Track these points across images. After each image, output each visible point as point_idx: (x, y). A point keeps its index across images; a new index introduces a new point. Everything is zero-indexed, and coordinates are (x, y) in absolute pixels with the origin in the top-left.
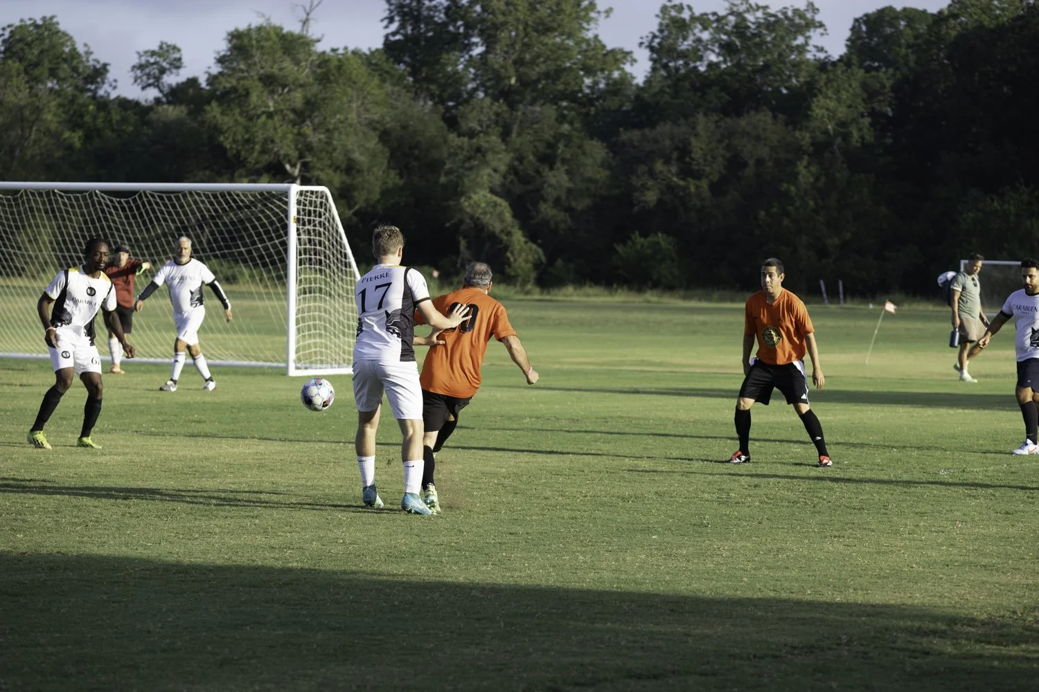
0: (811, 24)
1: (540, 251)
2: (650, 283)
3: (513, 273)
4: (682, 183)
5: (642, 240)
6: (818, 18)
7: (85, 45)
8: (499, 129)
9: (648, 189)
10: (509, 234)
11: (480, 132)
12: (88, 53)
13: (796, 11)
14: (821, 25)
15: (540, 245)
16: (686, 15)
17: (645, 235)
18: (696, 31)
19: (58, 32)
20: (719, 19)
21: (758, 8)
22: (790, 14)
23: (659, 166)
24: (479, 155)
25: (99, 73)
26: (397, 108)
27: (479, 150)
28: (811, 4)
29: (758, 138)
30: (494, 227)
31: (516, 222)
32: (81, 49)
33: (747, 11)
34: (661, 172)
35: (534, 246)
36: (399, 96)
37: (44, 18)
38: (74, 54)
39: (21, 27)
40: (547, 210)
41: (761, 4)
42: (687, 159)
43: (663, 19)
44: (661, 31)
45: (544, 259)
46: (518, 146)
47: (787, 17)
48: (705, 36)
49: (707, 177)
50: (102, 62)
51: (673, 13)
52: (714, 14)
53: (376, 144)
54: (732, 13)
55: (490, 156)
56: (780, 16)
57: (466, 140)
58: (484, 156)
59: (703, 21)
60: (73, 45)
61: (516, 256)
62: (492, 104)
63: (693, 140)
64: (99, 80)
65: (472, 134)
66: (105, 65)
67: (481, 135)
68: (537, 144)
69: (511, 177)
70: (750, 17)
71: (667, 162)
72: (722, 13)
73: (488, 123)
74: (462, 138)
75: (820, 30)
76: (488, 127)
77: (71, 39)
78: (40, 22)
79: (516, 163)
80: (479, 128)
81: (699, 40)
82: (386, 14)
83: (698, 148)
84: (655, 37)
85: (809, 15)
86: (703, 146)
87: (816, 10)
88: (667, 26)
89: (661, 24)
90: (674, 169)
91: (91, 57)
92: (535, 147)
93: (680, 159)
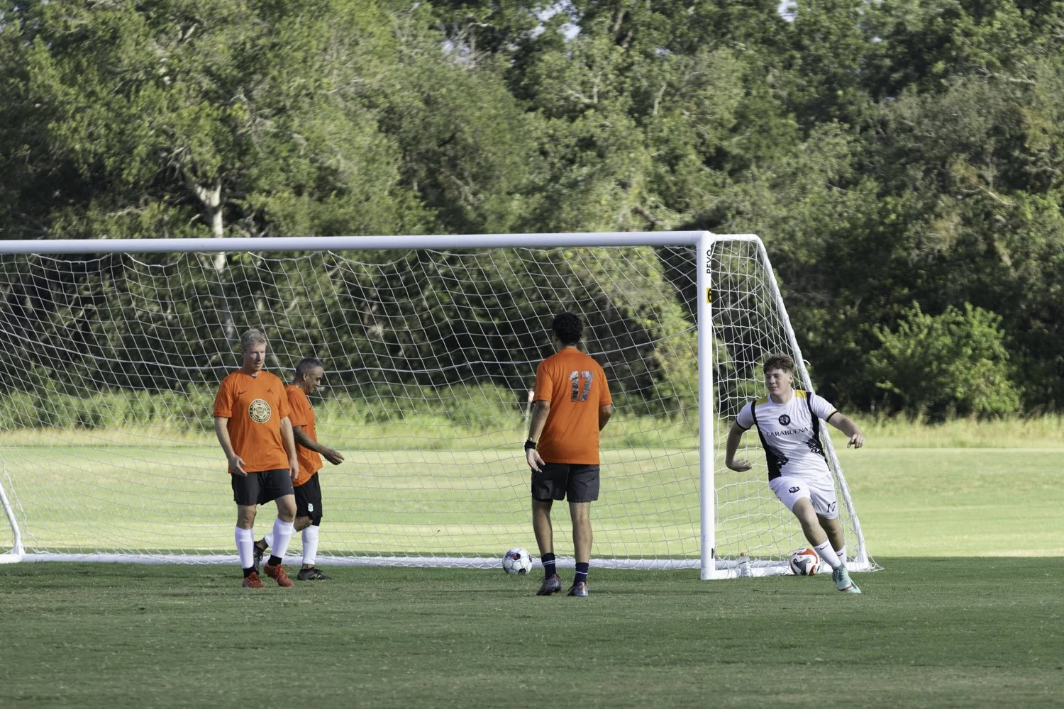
2: (952, 409)
4: (1007, 201)
5: (928, 320)
8: (626, 100)
9: (939, 216)
10: (655, 315)
11: (588, 107)
17: (933, 309)
23: (960, 168)
24: (591, 154)
26: (412, 62)
27: (587, 143)
30: (625, 302)
34: (963, 180)
36: (415, 36)
42: (1016, 154)
46: (665, 134)
49: (1057, 186)
53: (375, 135)
55: (612, 159)
57: (561, 124)
58: (601, 155)
61: (673, 360)
62: (611, 50)
63: (1027, 112)
65: (573, 112)
67: (590, 112)
68: (702, 128)
69: (653, 199)
71: (976, 158)
73: (603, 88)
74: (554, 120)
76: (602, 95)
79: (663, 169)
80: (587, 101)
86: (1049, 125)
90: (990, 174)
92: (700, 135)
93: (1002, 153)
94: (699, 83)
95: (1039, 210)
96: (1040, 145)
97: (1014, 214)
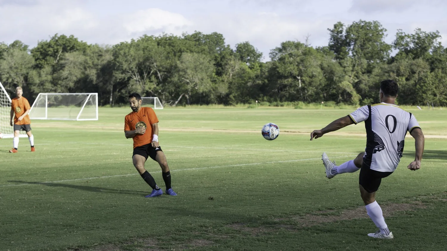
0: (437, 36)
1: (360, 96)
3: (353, 102)
4: (397, 78)
6: (439, 34)
7: (256, 48)
8: (352, 66)
10: (353, 92)
12: (257, 50)
13: (433, 33)
14: (440, 36)
15: (360, 95)
16: (403, 35)
18: (406, 39)
19: (249, 45)
20: (413, 36)
21: (423, 32)
22: (432, 34)
25: (260, 55)
28: (437, 31)
29: (418, 66)
31: (354, 89)
32: (255, 49)
33: (420, 33)
35: (358, 95)
37: (246, 42)
38: (254, 50)
39: (241, 44)
40: (362, 86)
41: (424, 31)
42: (399, 72)
43: (397, 36)
44: (397, 39)
45: (361, 98)
46: (357, 70)
47: (431, 35)
48: (409, 40)
50: (261, 52)
51: (400, 35)
52: (412, 34)
54: (417, 34)
56: (429, 34)
59: (408, 36)
60: (254, 48)
61: (354, 98)
63: (400, 67)
64: (260, 57)
66: (262, 53)
68: (362, 69)
70: (421, 35)
71: (393, 72)
72: (414, 34)
75: (440, 38)
77: (253, 47)
78: (245, 43)
81: (407, 41)
82: (330, 38)
83: (402, 69)
84: (395, 41)
85: (437, 34)
86: (403, 68)
87: (439, 32)
88: (398, 38)
89: (397, 38)
90: (395, 74)
91: (258, 51)
93: (397, 72)
94: (361, 63)
95: (402, 79)
96: (402, 71)
97: (399, 80)
